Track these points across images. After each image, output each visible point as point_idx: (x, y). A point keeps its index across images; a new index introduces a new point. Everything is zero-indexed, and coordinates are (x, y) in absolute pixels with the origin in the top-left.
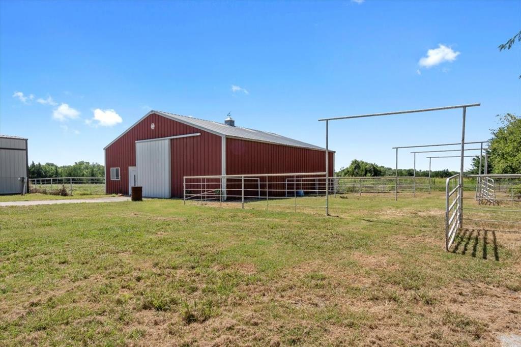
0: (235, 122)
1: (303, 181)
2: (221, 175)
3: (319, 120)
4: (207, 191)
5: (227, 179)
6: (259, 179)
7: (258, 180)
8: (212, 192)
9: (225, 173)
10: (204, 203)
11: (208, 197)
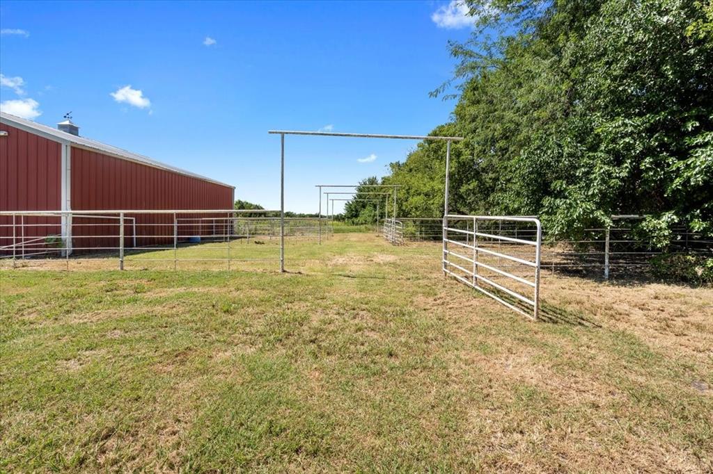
0: (79, 130)
1: (203, 222)
2: (60, 210)
3: (270, 133)
4: (26, 240)
5: (73, 218)
6: (134, 219)
7: (132, 220)
8: (37, 242)
9: (69, 207)
10: (19, 262)
11: (26, 252)
